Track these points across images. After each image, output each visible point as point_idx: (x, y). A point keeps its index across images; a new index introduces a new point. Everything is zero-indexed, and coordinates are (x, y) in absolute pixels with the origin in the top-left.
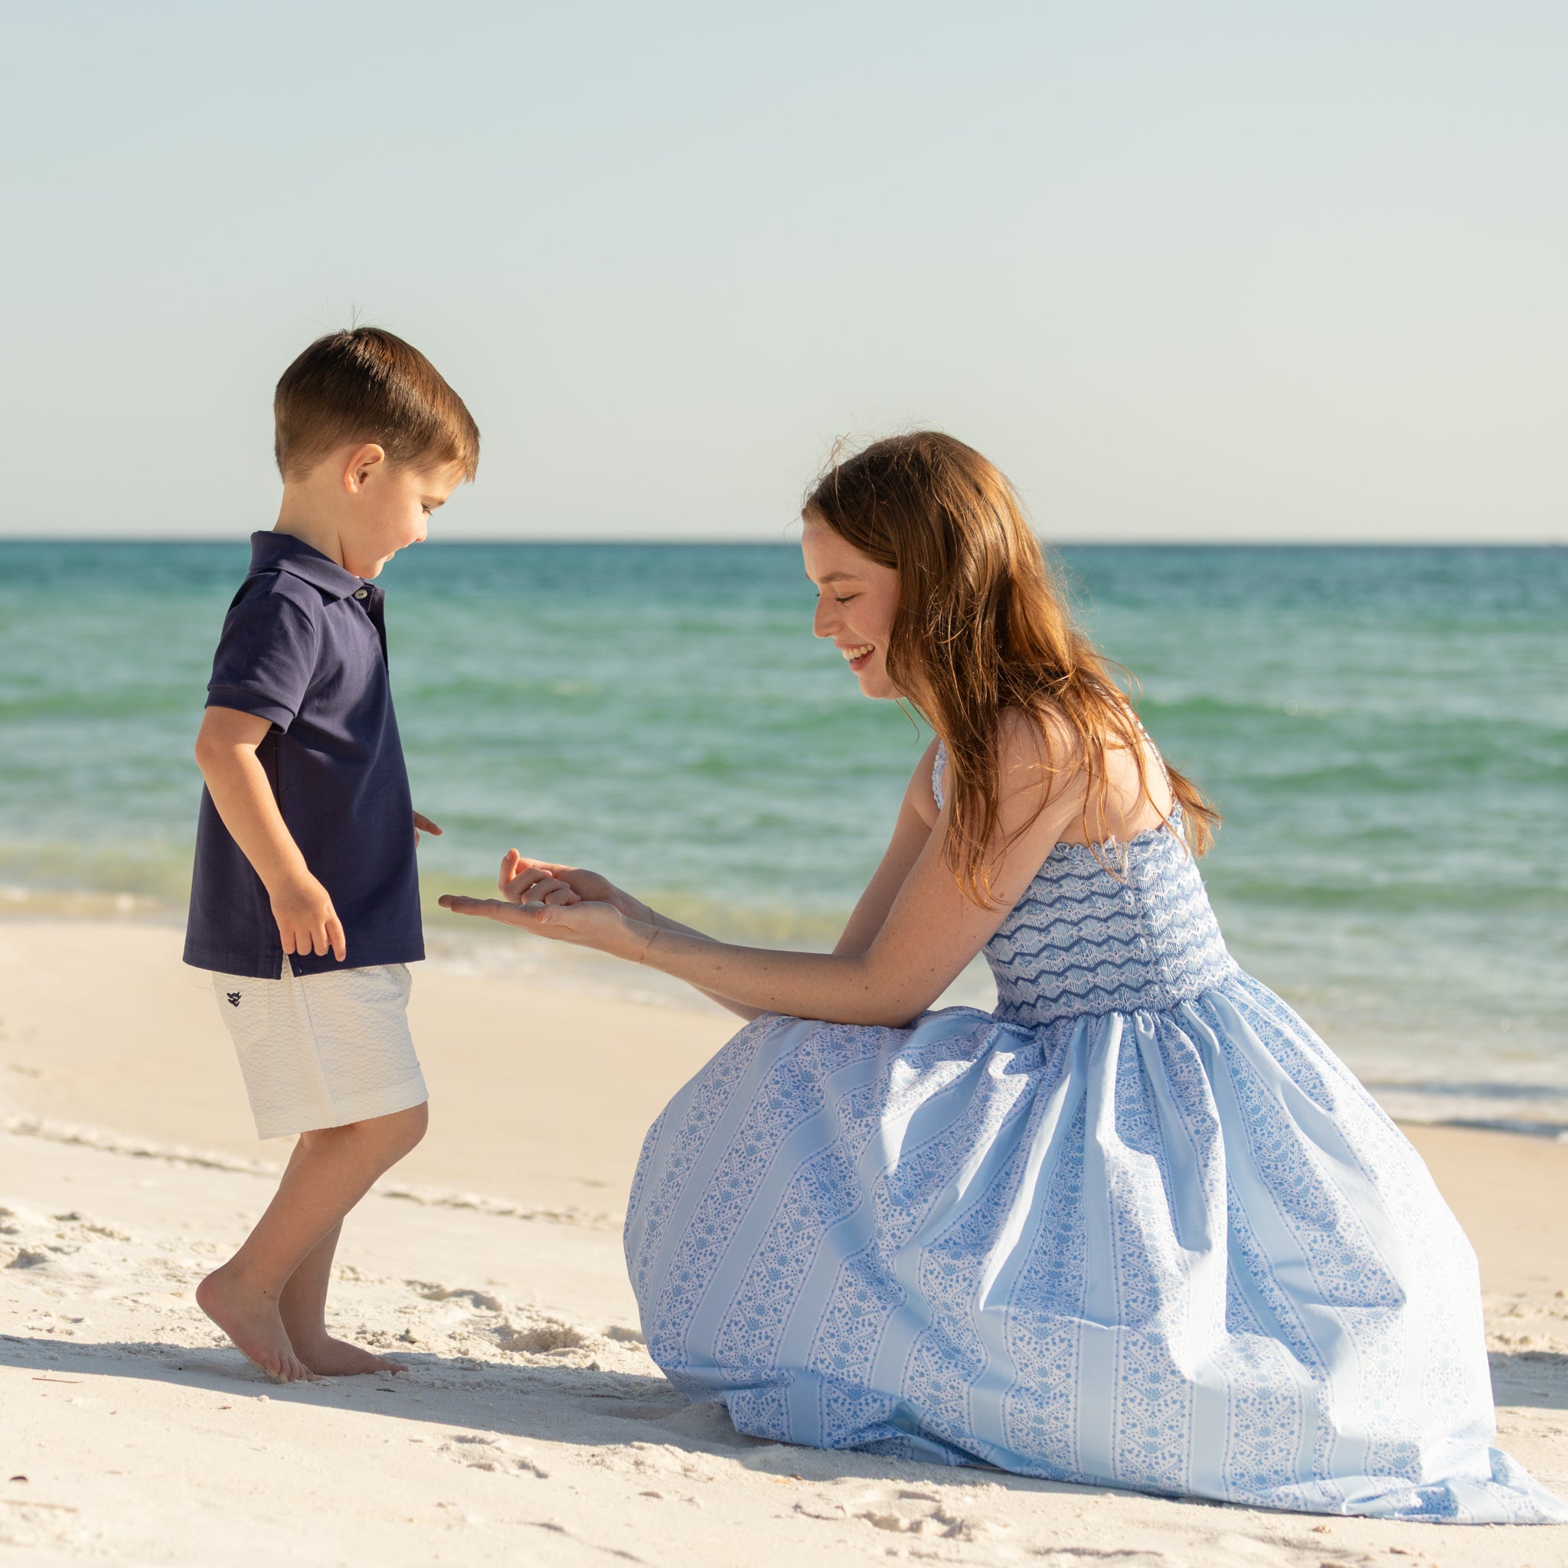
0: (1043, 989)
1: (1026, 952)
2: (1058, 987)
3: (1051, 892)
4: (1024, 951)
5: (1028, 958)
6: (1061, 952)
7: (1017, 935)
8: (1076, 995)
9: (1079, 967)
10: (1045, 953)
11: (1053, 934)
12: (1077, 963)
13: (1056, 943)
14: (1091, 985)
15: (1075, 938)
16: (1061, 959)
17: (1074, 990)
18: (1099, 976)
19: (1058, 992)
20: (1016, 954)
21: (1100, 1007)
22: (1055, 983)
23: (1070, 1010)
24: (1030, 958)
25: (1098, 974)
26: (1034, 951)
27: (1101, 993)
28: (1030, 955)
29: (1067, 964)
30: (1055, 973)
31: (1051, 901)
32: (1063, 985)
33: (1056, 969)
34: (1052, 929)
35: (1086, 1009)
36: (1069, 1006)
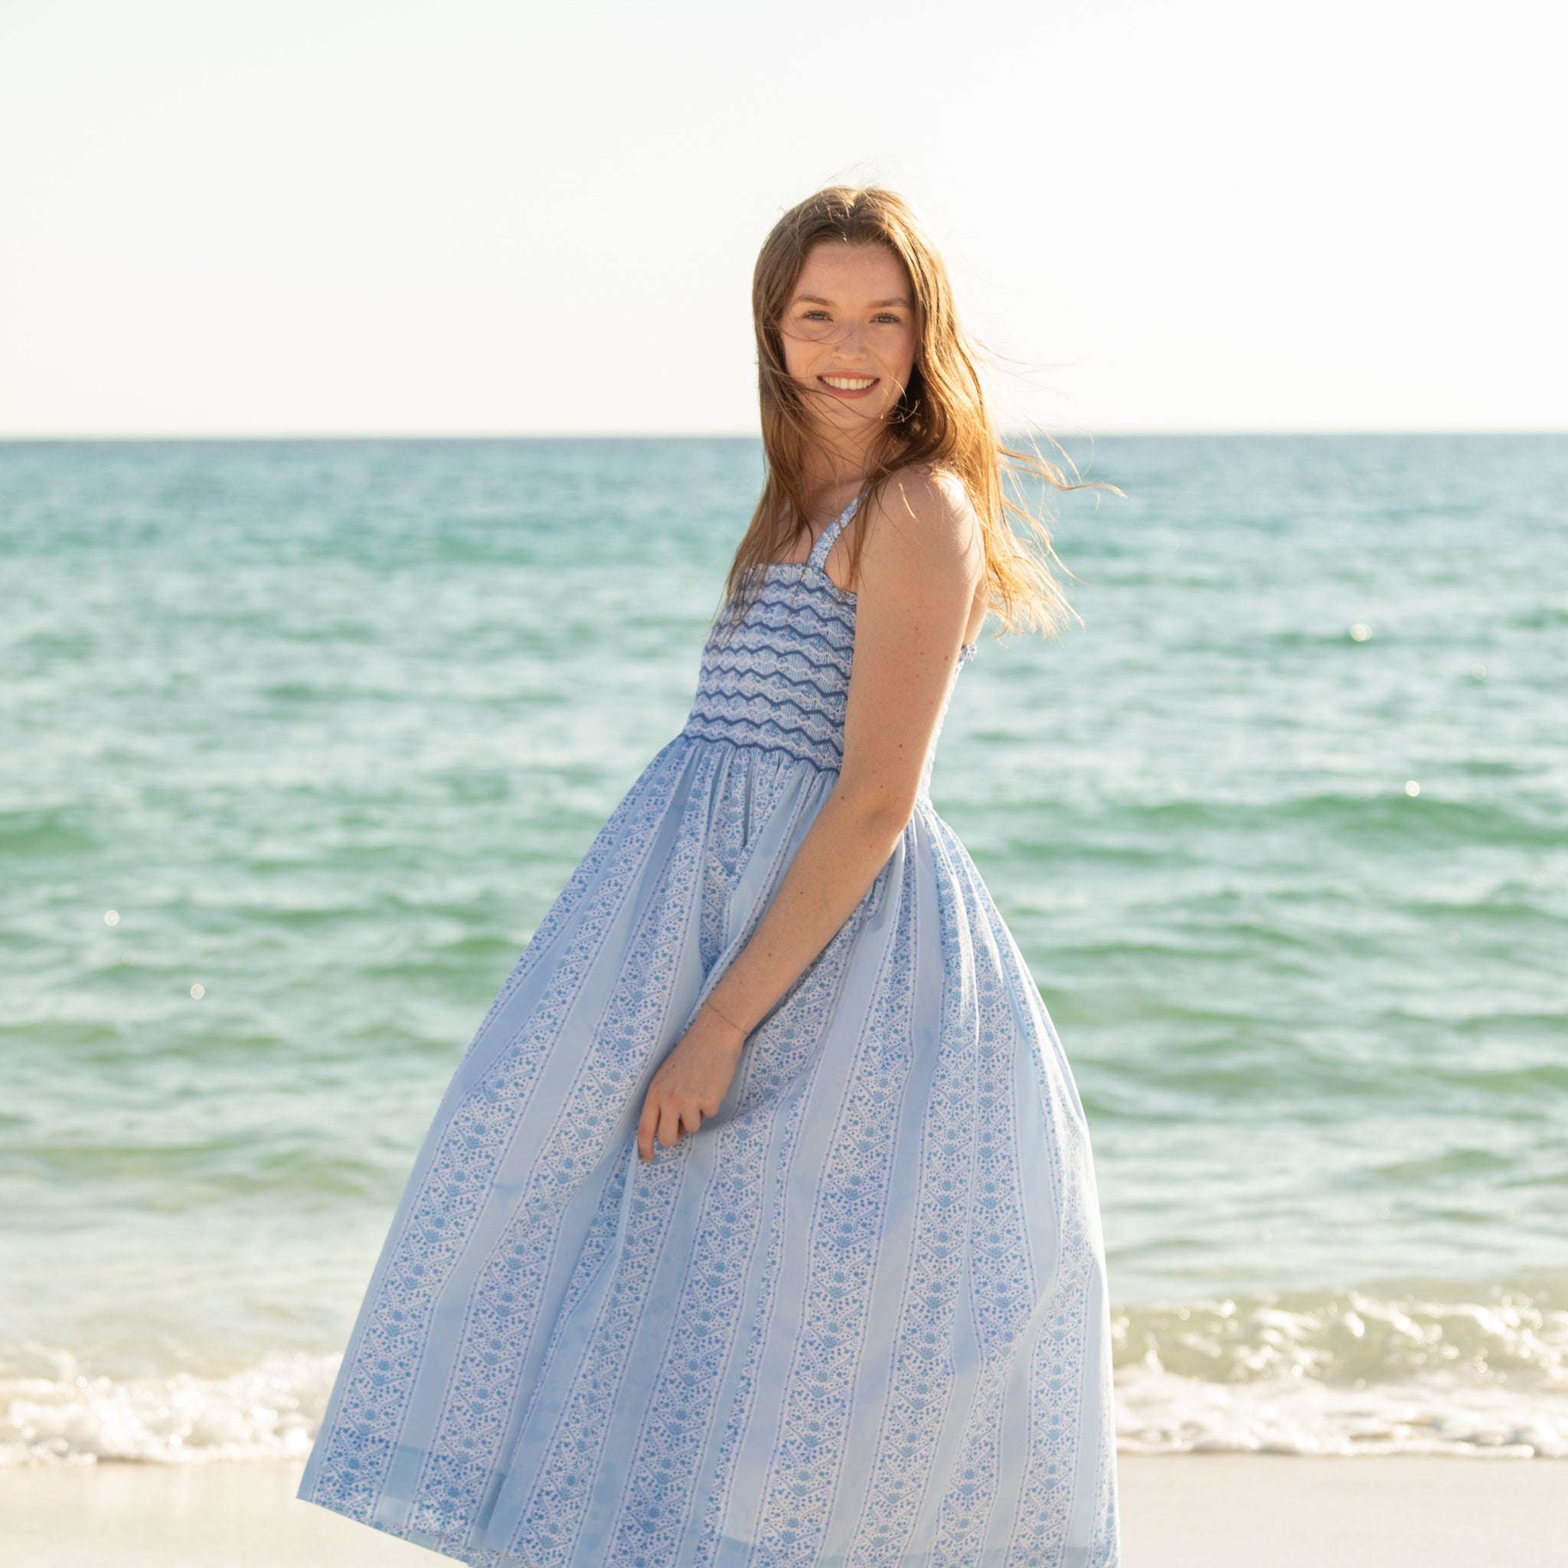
0: (780, 717)
1: (788, 676)
2: (796, 722)
3: (843, 639)
4: (787, 674)
5: (786, 682)
6: (818, 694)
7: (789, 657)
8: (809, 738)
9: (825, 716)
10: (804, 687)
11: (821, 675)
12: (826, 712)
13: (819, 684)
14: (827, 737)
15: (838, 690)
16: (814, 700)
17: (809, 732)
18: (837, 734)
19: (793, 726)
20: (777, 672)
21: (824, 760)
22: (795, 717)
23: (796, 747)
24: (788, 683)
25: (837, 731)
26: (795, 679)
27: (831, 748)
28: (790, 680)
29: (817, 708)
30: (801, 709)
31: (838, 646)
32: (801, 723)
33: (804, 706)
34: (824, 670)
35: (811, 755)
36: (797, 744)
